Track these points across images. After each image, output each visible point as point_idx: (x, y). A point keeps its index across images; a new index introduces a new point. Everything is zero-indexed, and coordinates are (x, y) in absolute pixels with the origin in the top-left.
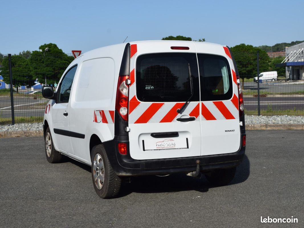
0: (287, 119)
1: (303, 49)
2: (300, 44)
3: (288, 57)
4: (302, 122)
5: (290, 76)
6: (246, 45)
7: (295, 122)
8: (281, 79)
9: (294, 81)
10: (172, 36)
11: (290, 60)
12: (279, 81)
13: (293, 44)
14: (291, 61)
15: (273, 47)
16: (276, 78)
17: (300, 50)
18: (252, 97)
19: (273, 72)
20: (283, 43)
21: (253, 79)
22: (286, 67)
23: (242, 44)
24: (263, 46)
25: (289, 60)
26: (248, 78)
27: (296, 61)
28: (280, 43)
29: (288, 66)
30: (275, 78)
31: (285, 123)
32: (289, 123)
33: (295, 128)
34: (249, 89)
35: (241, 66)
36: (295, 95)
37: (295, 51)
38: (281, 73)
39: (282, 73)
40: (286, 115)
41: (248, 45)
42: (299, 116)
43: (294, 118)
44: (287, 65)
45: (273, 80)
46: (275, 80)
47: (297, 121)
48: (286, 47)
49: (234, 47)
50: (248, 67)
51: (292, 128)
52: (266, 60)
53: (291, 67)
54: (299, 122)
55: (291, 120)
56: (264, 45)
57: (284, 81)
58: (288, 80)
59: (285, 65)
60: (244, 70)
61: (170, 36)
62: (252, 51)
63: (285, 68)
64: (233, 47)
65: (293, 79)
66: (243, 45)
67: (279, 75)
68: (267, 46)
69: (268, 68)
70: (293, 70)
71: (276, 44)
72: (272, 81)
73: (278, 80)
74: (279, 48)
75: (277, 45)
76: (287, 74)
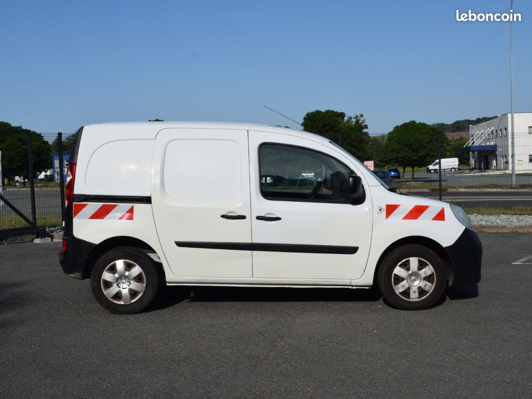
0: (478, 219)
1: (493, 128)
2: (489, 122)
3: (473, 139)
4: (497, 223)
5: (475, 164)
6: (417, 123)
7: (488, 223)
8: (463, 168)
9: (481, 172)
10: (320, 110)
11: (475, 143)
12: (461, 171)
13: (479, 121)
14: (477, 144)
15: (451, 125)
16: (457, 167)
17: (488, 129)
18: (428, 191)
19: (452, 159)
20: (465, 120)
21: (426, 168)
22: (471, 153)
23: (412, 121)
24: (438, 124)
25: (473, 143)
26: (420, 166)
27: (484, 145)
28: (461, 120)
29: (473, 152)
30: (454, 167)
31: (476, 224)
32: (480, 223)
33: (488, 231)
34: (421, 181)
35: (410, 151)
36: (485, 189)
37: (482, 131)
38: (463, 161)
39: (465, 161)
40: (476, 214)
41: (420, 123)
42: (492, 215)
43: (486, 218)
44: (471, 150)
45: (453, 170)
46: (455, 170)
47: (491, 221)
48: (470, 126)
49: (401, 126)
50: (419, 152)
51: (484, 230)
52: (444, 143)
53: (476, 152)
54: (493, 223)
55: (483, 221)
56: (440, 122)
57: (467, 171)
58: (473, 169)
59: (469, 149)
60: (415, 156)
61: (317, 110)
62: (425, 130)
63: (469, 154)
64: (399, 125)
65: (480, 169)
66: (413, 123)
67: (461, 163)
68: (443, 124)
69: (445, 154)
70: (479, 156)
71: (455, 121)
72: (451, 171)
73: (459, 169)
74: (462, 126)
75: (457, 123)
76: (472, 161)
